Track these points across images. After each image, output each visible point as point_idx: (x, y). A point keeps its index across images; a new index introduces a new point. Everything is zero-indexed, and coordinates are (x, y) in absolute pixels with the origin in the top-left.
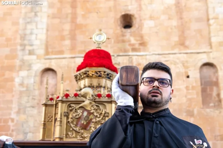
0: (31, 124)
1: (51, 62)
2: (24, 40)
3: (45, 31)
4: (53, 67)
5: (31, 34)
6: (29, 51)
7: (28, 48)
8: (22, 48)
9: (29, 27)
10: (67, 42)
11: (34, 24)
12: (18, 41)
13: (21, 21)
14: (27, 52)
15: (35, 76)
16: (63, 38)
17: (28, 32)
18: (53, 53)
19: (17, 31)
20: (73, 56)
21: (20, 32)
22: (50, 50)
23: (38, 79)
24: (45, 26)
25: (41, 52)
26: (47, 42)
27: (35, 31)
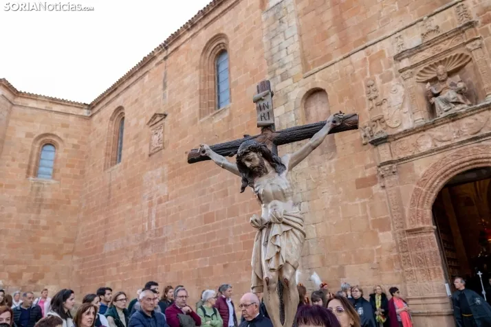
0: (303, 186)
1: (314, 79)
2: (272, 64)
3: (296, 37)
4: (319, 86)
5: (280, 50)
6: (281, 75)
7: (279, 72)
8: (272, 75)
9: (275, 43)
10: (334, 38)
11: (281, 35)
12: (266, 68)
13: (265, 40)
14: (279, 77)
15: (295, 109)
16: (325, 36)
17: (275, 50)
18: (314, 65)
19: (262, 56)
20: (347, 54)
21: (266, 55)
22: (310, 62)
23: (300, 112)
24: (295, 31)
25: (297, 69)
26: (303, 52)
27: (285, 44)
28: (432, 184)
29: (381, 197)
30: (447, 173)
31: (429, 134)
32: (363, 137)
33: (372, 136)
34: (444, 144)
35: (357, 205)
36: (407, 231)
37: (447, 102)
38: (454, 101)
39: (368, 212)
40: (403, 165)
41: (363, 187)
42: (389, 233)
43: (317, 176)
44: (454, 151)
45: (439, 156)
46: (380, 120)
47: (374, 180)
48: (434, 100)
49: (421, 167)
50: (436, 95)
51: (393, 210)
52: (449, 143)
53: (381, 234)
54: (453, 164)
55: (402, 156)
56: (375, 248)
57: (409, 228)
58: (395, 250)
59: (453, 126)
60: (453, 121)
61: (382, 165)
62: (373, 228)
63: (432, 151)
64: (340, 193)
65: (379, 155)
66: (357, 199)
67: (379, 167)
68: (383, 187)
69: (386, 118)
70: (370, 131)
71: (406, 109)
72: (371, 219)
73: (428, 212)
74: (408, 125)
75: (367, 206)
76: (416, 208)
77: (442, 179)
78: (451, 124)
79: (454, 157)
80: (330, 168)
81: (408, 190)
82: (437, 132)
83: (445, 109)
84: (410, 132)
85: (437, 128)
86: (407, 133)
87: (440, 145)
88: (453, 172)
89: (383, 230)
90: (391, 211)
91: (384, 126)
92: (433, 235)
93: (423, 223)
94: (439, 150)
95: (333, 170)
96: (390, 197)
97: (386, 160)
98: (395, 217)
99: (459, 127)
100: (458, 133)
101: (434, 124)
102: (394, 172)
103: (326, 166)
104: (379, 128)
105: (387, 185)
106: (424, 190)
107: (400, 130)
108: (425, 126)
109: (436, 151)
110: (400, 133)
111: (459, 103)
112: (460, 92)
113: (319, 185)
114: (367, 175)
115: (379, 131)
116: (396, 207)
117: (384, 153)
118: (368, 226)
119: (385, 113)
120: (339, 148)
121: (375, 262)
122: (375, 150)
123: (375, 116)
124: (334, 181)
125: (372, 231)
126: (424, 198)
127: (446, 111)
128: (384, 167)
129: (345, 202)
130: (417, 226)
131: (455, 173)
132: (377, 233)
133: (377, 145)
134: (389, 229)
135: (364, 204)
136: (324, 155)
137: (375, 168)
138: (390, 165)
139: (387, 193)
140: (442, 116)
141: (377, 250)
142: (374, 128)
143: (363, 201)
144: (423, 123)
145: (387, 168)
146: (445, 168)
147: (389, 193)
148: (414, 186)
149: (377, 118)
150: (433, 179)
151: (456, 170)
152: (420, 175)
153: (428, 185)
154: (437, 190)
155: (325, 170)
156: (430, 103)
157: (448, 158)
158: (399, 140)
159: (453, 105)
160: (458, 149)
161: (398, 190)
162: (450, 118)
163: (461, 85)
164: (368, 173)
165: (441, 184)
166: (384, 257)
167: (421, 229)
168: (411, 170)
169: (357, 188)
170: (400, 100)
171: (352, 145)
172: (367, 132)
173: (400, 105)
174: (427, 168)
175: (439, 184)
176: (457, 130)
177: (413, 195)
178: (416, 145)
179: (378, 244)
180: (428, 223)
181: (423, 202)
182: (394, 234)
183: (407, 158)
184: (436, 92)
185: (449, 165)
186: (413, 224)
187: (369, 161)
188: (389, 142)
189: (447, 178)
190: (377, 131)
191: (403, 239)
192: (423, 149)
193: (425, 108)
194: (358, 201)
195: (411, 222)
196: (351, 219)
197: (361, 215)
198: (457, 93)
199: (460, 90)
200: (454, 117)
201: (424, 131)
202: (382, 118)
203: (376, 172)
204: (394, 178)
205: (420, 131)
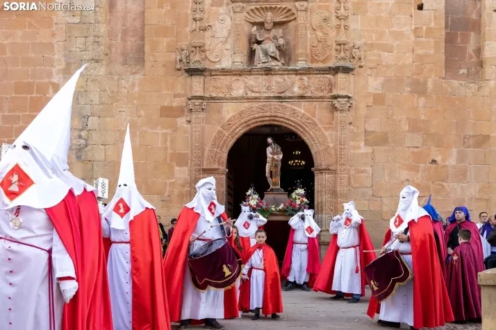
28: (235, 129)
29: (185, 132)
30: (250, 123)
31: (244, 81)
32: (178, 61)
33: (188, 63)
34: (254, 95)
35: (158, 133)
36: (204, 170)
37: (266, 53)
38: (272, 55)
39: (168, 144)
40: (213, 104)
41: (167, 116)
42: (186, 169)
43: (115, 90)
44: (260, 104)
45: (247, 105)
46: (200, 48)
47: (180, 111)
48: (255, 46)
49: (229, 111)
50: (259, 43)
51: (194, 147)
52: (258, 95)
53: (177, 168)
54: (256, 116)
55: (214, 95)
56: (168, 181)
57: (205, 167)
58: (188, 185)
59: (265, 79)
60: (267, 74)
61: (193, 99)
62: (171, 161)
63: (243, 98)
64: (140, 116)
65: (191, 88)
66: (159, 128)
67: (190, 99)
68: (189, 122)
69: (207, 47)
70: (188, 57)
71: (228, 46)
72: (169, 151)
73: (225, 156)
74: (226, 64)
75: (169, 138)
76: (215, 149)
77: (244, 127)
78: (264, 77)
79: (259, 110)
80: (133, 85)
81: (212, 131)
82: (251, 80)
83: (263, 61)
84: (227, 72)
85: (252, 76)
86: (225, 72)
87: (251, 95)
88: (254, 123)
89: (180, 165)
90: (192, 148)
91: (203, 57)
92: (224, 177)
93: (219, 164)
94: (249, 99)
95: (137, 89)
96: (194, 134)
97: (198, 94)
98: (194, 154)
99: (270, 82)
100: (268, 88)
101: (250, 71)
102: (203, 109)
103: (128, 81)
104: (197, 58)
105: (193, 121)
106: (227, 134)
107: (218, 66)
108: (241, 71)
109: (246, 99)
110: (217, 70)
111: (276, 59)
112: (279, 48)
113: (117, 101)
114: (174, 104)
115: (196, 60)
116: (197, 145)
117: (197, 86)
118: (166, 159)
119: (208, 42)
120: (148, 64)
121: (166, 194)
122: (189, 79)
123: (197, 42)
124: (135, 102)
125: (169, 164)
126: (225, 141)
127: (264, 63)
128: (195, 101)
129: (144, 128)
130: (212, 167)
131: (256, 125)
132: (173, 167)
133: (191, 75)
134: (187, 166)
135: (165, 135)
136: (127, 66)
137: (184, 99)
138: (200, 101)
139: (192, 129)
140: (259, 66)
141: (170, 183)
142: (192, 54)
143: (165, 131)
144: (241, 67)
145: (197, 103)
146: (248, 118)
147: (194, 129)
148: (219, 128)
149: (198, 45)
150: (237, 125)
151: (257, 122)
152: (226, 120)
153: (231, 130)
154: (237, 136)
155: (127, 86)
156: (251, 48)
157: (254, 109)
158: (215, 77)
159: (271, 59)
160: (264, 103)
161: (203, 129)
162: (265, 71)
163: (281, 41)
164: (177, 103)
165: (242, 132)
166: (176, 192)
167: (216, 169)
168: (219, 111)
169: (161, 116)
170: (225, 33)
171: (164, 66)
172: (183, 56)
173: (224, 39)
174: (234, 114)
175: (241, 131)
176: (268, 84)
177: (215, 137)
178: (230, 88)
179: (172, 178)
180: (223, 166)
181: (223, 145)
182: (191, 171)
183: (219, 99)
184: (259, 39)
185: (253, 116)
186: (209, 164)
187: (179, 90)
188: (204, 75)
189: (248, 128)
190: (195, 60)
191: (198, 176)
192: (235, 94)
193: (246, 52)
194: (159, 131)
195: (208, 162)
196: (149, 147)
197: (160, 145)
198: (277, 47)
199: (280, 47)
200: (268, 71)
201: (240, 75)
202: (204, 46)
203: (185, 104)
204: (202, 115)
205: (235, 75)
